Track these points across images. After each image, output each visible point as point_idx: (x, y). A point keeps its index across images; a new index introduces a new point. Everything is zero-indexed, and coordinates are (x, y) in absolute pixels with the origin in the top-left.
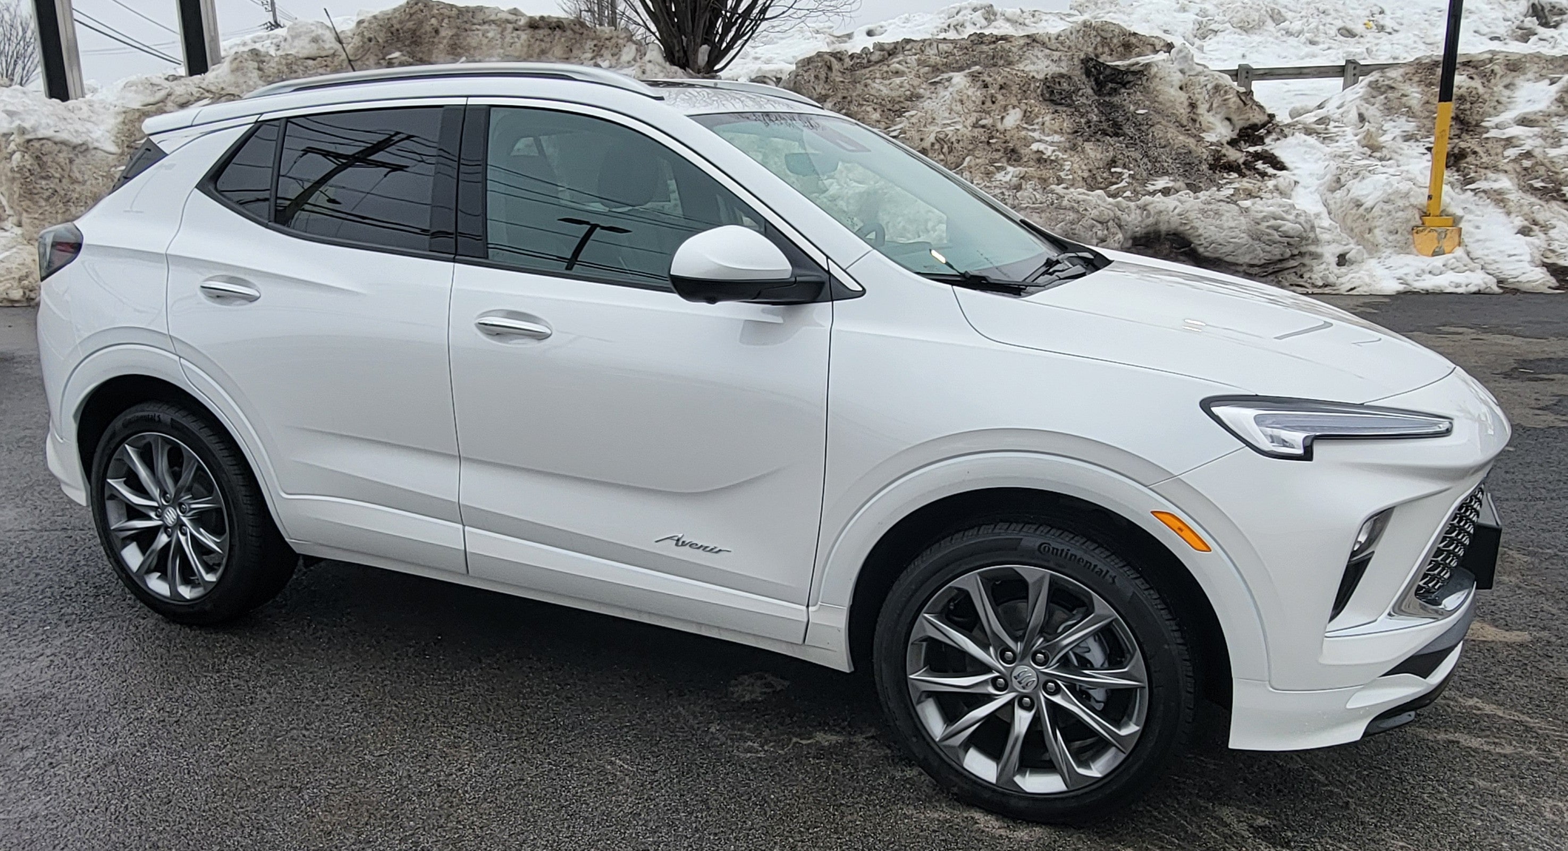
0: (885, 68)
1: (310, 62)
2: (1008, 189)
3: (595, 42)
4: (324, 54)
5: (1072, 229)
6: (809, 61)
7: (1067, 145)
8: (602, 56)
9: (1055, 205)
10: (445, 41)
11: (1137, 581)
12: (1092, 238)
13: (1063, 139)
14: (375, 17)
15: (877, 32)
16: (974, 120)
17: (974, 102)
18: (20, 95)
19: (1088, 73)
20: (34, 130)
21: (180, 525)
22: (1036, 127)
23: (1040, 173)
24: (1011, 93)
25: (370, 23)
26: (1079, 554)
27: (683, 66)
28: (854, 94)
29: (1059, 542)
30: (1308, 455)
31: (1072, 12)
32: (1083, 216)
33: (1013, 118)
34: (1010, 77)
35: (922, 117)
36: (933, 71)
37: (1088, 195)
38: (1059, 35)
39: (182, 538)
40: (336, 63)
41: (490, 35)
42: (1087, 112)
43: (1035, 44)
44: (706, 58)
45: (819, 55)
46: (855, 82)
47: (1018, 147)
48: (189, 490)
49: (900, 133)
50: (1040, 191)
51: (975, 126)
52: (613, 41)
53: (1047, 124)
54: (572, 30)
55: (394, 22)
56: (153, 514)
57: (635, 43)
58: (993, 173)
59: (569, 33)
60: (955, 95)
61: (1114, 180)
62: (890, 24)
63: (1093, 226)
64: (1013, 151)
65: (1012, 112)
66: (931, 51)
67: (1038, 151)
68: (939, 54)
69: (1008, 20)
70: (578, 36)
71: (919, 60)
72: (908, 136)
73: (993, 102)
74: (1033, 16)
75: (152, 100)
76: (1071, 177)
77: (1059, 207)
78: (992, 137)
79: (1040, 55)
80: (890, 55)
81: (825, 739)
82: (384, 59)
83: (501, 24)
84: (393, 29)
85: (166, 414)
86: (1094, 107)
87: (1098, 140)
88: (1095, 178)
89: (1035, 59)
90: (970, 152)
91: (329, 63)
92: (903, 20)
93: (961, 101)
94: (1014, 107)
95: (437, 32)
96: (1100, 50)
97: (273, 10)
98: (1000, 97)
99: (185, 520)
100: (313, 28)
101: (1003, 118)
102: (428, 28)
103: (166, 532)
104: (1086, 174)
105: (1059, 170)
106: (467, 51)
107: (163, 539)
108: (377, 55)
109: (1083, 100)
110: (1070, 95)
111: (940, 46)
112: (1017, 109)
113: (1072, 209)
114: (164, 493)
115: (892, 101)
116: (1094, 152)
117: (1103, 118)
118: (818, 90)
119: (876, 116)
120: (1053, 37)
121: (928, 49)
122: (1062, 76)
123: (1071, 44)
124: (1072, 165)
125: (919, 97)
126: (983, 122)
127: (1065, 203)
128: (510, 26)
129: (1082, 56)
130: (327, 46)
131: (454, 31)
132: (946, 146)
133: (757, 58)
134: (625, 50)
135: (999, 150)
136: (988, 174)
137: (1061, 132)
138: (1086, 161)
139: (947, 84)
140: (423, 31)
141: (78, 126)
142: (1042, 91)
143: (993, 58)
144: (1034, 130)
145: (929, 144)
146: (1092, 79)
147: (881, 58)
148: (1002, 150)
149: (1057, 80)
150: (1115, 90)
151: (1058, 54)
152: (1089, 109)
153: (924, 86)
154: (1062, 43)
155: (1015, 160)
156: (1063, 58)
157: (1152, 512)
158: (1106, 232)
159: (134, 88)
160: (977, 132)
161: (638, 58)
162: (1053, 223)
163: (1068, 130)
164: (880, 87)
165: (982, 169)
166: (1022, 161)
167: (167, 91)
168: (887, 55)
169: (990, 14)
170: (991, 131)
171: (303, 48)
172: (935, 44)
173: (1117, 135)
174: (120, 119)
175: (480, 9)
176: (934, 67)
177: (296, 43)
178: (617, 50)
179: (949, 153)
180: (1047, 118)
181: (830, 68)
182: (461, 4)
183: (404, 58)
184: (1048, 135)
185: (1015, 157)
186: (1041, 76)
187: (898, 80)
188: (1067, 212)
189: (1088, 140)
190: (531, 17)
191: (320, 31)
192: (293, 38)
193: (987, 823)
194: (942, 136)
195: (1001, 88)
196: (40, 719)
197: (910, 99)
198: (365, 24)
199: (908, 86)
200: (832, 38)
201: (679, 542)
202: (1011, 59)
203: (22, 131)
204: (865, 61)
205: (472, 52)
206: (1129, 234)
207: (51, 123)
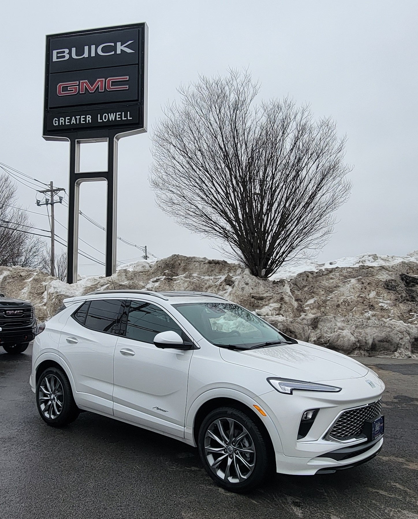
0: (327, 277)
1: (141, 273)
2: (365, 319)
3: (229, 268)
4: (145, 271)
5: (389, 334)
6: (301, 274)
7: (393, 304)
8: (231, 272)
9: (383, 325)
10: (182, 267)
11: (252, 424)
12: (397, 337)
13: (391, 302)
14: (162, 260)
15: (333, 263)
16: (358, 295)
17: (358, 289)
18: (58, 282)
19: (402, 279)
20: (60, 292)
21: (54, 399)
22: (381, 298)
23: (381, 314)
24: (372, 286)
25: (160, 262)
26: (240, 416)
27: (256, 276)
28: (316, 285)
29: (236, 413)
30: (291, 393)
31: (408, 256)
32: (394, 330)
33: (373, 294)
34: (372, 280)
35: (339, 293)
36: (345, 278)
37: (397, 322)
38: (393, 266)
39: (54, 402)
40: (148, 273)
41: (196, 265)
42: (401, 293)
43: (383, 269)
44: (264, 273)
45: (305, 272)
46: (317, 281)
47: (374, 304)
48: (57, 390)
49: (331, 299)
50: (377, 320)
51: (358, 297)
52: (234, 267)
53: (385, 297)
54: (222, 264)
55: (167, 261)
56: (49, 396)
57: (241, 268)
58: (364, 313)
59: (221, 265)
60: (351, 286)
61: (411, 317)
62: (338, 261)
63: (398, 333)
64: (372, 306)
65: (372, 292)
66: (345, 271)
67: (381, 306)
68: (347, 272)
69: (382, 259)
70: (223, 266)
71: (340, 274)
72: (333, 299)
73: (365, 289)
74: (392, 258)
75: (94, 284)
76: (393, 315)
77: (384, 326)
78: (365, 301)
79: (384, 273)
80: (330, 272)
81: (193, 468)
82: (163, 272)
83: (200, 262)
84: (167, 264)
85: (55, 370)
86: (404, 291)
87: (405, 303)
88: (403, 316)
89: (382, 274)
90: (356, 306)
91: (146, 273)
92: (343, 259)
93: (354, 288)
94: (373, 291)
95: (180, 264)
96: (409, 271)
97: (146, 252)
98: (368, 287)
99: (55, 398)
100: (143, 263)
101: (369, 294)
102: (177, 263)
103: (51, 401)
104: (399, 315)
105: (389, 313)
106: (188, 270)
107: (50, 402)
108: (161, 271)
109: (400, 289)
110: (395, 287)
111: (348, 269)
112: (374, 291)
113: (389, 327)
114: (52, 391)
115: (329, 288)
116: (403, 307)
117: (408, 295)
118: (303, 284)
119: (323, 293)
120: (390, 267)
121: (343, 271)
122: (392, 280)
123: (398, 269)
124: (394, 311)
125: (339, 286)
126: (361, 296)
127: (387, 325)
128: (203, 263)
129: (400, 273)
130: (146, 269)
131: (185, 264)
132: (346, 303)
133: (290, 272)
134: (238, 270)
135: (367, 305)
136: (362, 314)
137: (390, 299)
138: (400, 310)
139: (349, 282)
140: (176, 264)
141: (72, 291)
142: (384, 285)
143: (367, 273)
144: (380, 299)
145: (341, 303)
146: (404, 281)
147: (327, 273)
148: (368, 305)
149: (390, 281)
150: (414, 285)
151: (391, 272)
152: (402, 292)
153: (341, 283)
154: (394, 269)
155: (372, 309)
156: (393, 274)
157: (253, 405)
158: (402, 336)
159: (90, 280)
160: (359, 299)
161: (242, 273)
162: (381, 332)
163: (393, 299)
164: (325, 283)
165: (360, 312)
166: (375, 309)
167: (98, 281)
168: (329, 272)
169: (375, 257)
170: (364, 299)
171: (139, 269)
172: (346, 269)
173: (413, 301)
174: (84, 289)
175: (194, 257)
176: (345, 276)
177: (138, 268)
178: (235, 270)
179: (348, 306)
180: (385, 295)
181: (308, 277)
182: (188, 256)
183: (169, 272)
184: (386, 301)
185: (372, 308)
186: (385, 280)
187: (332, 281)
188: (387, 328)
189: (401, 303)
190: (209, 260)
191: (145, 264)
192: (137, 266)
193: (221, 490)
194: (345, 300)
195: (369, 284)
196: (11, 442)
197: (335, 287)
198: (159, 262)
199: (335, 283)
200: (317, 265)
201: (158, 409)
202: (374, 274)
203: (57, 292)
204: (321, 274)
205: (190, 270)
206: (413, 337)
207: (65, 290)
